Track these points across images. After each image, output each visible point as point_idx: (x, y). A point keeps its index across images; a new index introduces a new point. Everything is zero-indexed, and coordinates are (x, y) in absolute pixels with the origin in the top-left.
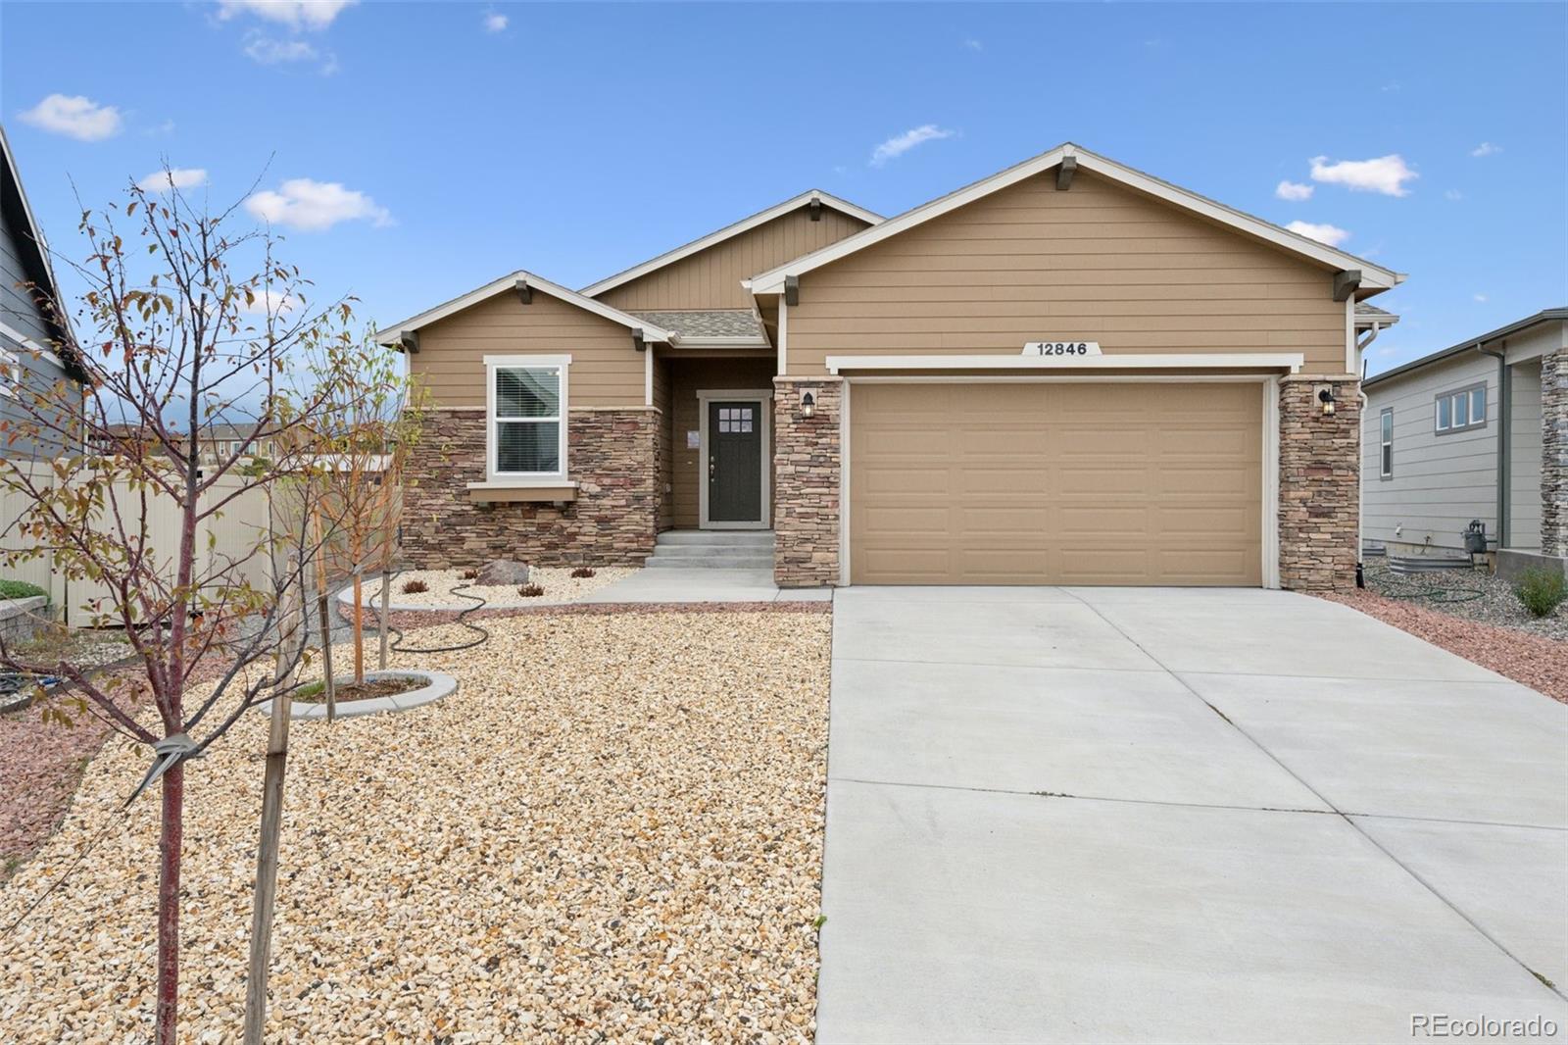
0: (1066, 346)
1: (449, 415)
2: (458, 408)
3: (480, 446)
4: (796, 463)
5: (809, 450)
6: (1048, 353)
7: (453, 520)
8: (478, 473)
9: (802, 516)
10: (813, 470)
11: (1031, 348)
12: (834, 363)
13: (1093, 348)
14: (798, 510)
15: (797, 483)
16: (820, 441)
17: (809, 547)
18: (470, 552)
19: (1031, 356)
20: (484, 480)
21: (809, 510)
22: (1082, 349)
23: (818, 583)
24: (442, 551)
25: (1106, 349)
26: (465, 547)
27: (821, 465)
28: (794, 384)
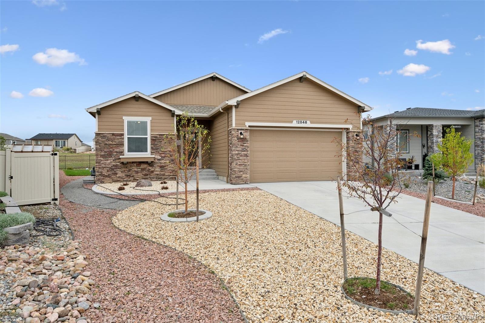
0: (302, 121)
1: (111, 135)
2: (115, 133)
3: (122, 144)
4: (238, 151)
5: (241, 147)
6: (298, 123)
7: (113, 167)
8: (122, 153)
9: (240, 165)
10: (242, 152)
11: (295, 122)
12: (248, 124)
13: (308, 122)
14: (239, 163)
15: (238, 156)
16: (244, 145)
17: (242, 173)
18: (119, 177)
19: (295, 124)
20: (124, 155)
21: (242, 163)
22: (306, 122)
23: (244, 183)
24: (109, 177)
25: (311, 123)
26: (117, 176)
27: (244, 151)
28: (237, 129)
